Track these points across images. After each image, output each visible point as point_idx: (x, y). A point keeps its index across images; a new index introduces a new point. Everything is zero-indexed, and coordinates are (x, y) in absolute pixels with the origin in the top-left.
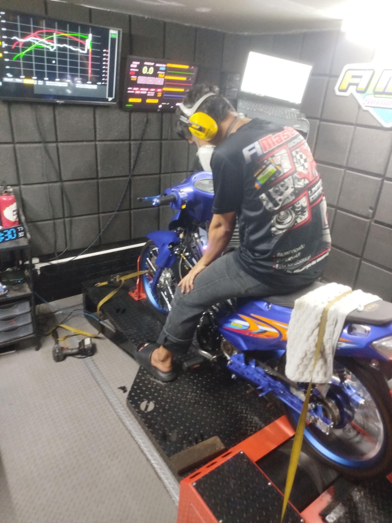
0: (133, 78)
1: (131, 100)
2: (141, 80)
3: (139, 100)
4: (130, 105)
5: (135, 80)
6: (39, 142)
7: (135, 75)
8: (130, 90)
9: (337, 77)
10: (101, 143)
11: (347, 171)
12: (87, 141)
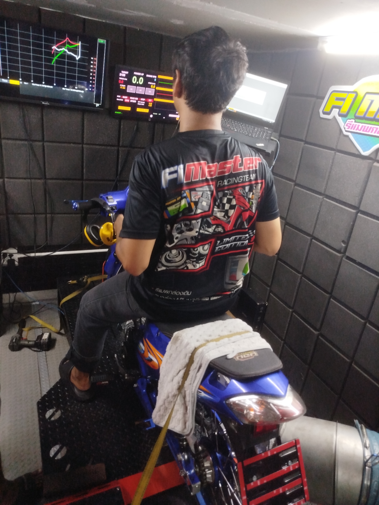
0: (123, 86)
1: (120, 108)
2: (131, 89)
3: (129, 109)
4: (120, 113)
5: (124, 88)
6: (25, 140)
7: (123, 84)
8: (119, 98)
9: (323, 98)
10: (88, 146)
11: (325, 199)
12: (74, 143)
